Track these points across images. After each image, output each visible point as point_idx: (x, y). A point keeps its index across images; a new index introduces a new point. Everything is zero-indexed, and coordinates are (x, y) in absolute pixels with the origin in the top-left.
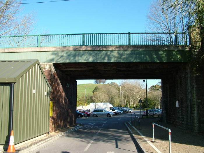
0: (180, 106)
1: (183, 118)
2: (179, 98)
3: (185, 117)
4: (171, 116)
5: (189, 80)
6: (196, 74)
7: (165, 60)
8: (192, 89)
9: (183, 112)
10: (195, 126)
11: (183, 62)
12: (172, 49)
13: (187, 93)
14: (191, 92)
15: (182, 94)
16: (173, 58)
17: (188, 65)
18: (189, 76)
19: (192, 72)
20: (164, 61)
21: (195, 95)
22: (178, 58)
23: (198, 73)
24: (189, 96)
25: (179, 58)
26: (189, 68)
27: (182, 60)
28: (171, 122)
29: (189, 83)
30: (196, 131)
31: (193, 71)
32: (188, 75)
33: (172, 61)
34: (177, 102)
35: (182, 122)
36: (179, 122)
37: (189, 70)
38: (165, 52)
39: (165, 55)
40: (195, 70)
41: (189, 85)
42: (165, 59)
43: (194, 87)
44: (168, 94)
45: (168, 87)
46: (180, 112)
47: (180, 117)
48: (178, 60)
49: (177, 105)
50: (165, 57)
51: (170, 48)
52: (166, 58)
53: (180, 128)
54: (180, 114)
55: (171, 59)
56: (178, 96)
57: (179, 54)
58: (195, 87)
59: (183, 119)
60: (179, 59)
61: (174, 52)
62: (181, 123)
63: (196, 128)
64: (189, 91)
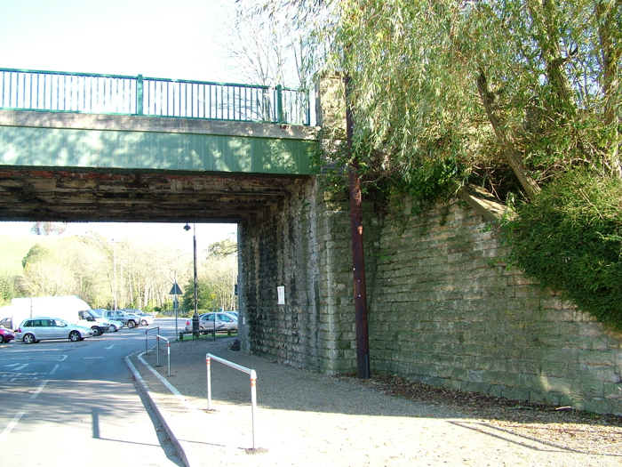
0: (288, 303)
1: (296, 335)
2: (287, 278)
3: (301, 333)
4: (264, 331)
5: (313, 225)
6: (332, 209)
7: (246, 167)
8: (322, 251)
9: (297, 318)
10: (329, 359)
11: (297, 173)
12: (266, 133)
13: (309, 264)
14: (319, 261)
15: (295, 267)
16: (270, 162)
17: (313, 184)
18: (312, 214)
19: (321, 203)
20: (245, 170)
21: (328, 268)
22: (284, 163)
23: (337, 207)
24: (313, 271)
25: (288, 161)
26: (313, 192)
27: (294, 168)
28: (265, 349)
29: (312, 235)
30: (331, 372)
31: (325, 201)
32: (311, 213)
33: (267, 169)
34: (281, 290)
35: (294, 348)
36: (286, 348)
37: (313, 197)
38: (248, 143)
39: (248, 151)
40: (329, 198)
41: (314, 240)
42: (247, 164)
43: (325, 248)
44: (257, 266)
45: (257, 246)
46: (289, 318)
47: (290, 333)
48: (282, 168)
49: (281, 300)
50: (247, 157)
51: (261, 132)
52: (249, 160)
53: (288, 365)
54: (290, 324)
55: (264, 163)
56: (284, 273)
57: (288, 150)
58: (329, 245)
59: (296, 340)
60: (285, 166)
61: (273, 145)
62: (292, 351)
63: (331, 364)
64: (314, 257)
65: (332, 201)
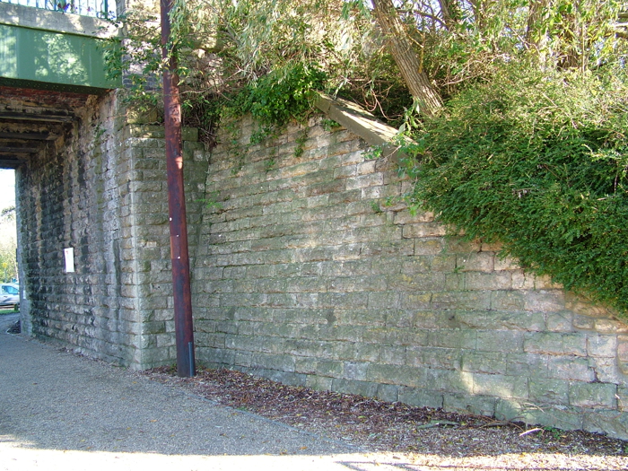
0: (78, 270)
1: (90, 314)
2: (77, 237)
3: (96, 311)
4: (49, 307)
5: (112, 160)
6: (138, 135)
7: (8, 70)
8: (123, 196)
9: (90, 290)
10: (135, 348)
11: (87, 85)
12: (40, 23)
13: (105, 215)
14: (119, 210)
15: (86, 221)
16: (46, 66)
17: (111, 103)
18: (110, 145)
19: (122, 127)
20: (7, 75)
21: (133, 220)
22: (67, 69)
23: (145, 134)
24: (112, 225)
25: (73, 66)
26: (111, 114)
27: (83, 77)
28: (50, 332)
29: (110, 174)
30: (139, 366)
31: (128, 124)
32: (108, 144)
33: (41, 75)
34: (69, 254)
35: (87, 331)
36: (77, 331)
37: (111, 120)
38: (12, 35)
39: (12, 47)
40: (133, 121)
41: (113, 180)
42: (9, 66)
43: (128, 190)
44: (39, 222)
45: (38, 197)
46: (80, 290)
47: (81, 310)
48: (65, 76)
49: (70, 267)
50: (9, 56)
51: (33, 20)
52: (13, 60)
53: (79, 355)
54: (81, 299)
55: (38, 67)
56: (72, 230)
57: (75, 50)
58: (134, 186)
59: (90, 321)
60: (70, 73)
61: (51, 41)
62: (85, 335)
63: (138, 357)
64: (112, 205)
65: (139, 124)
